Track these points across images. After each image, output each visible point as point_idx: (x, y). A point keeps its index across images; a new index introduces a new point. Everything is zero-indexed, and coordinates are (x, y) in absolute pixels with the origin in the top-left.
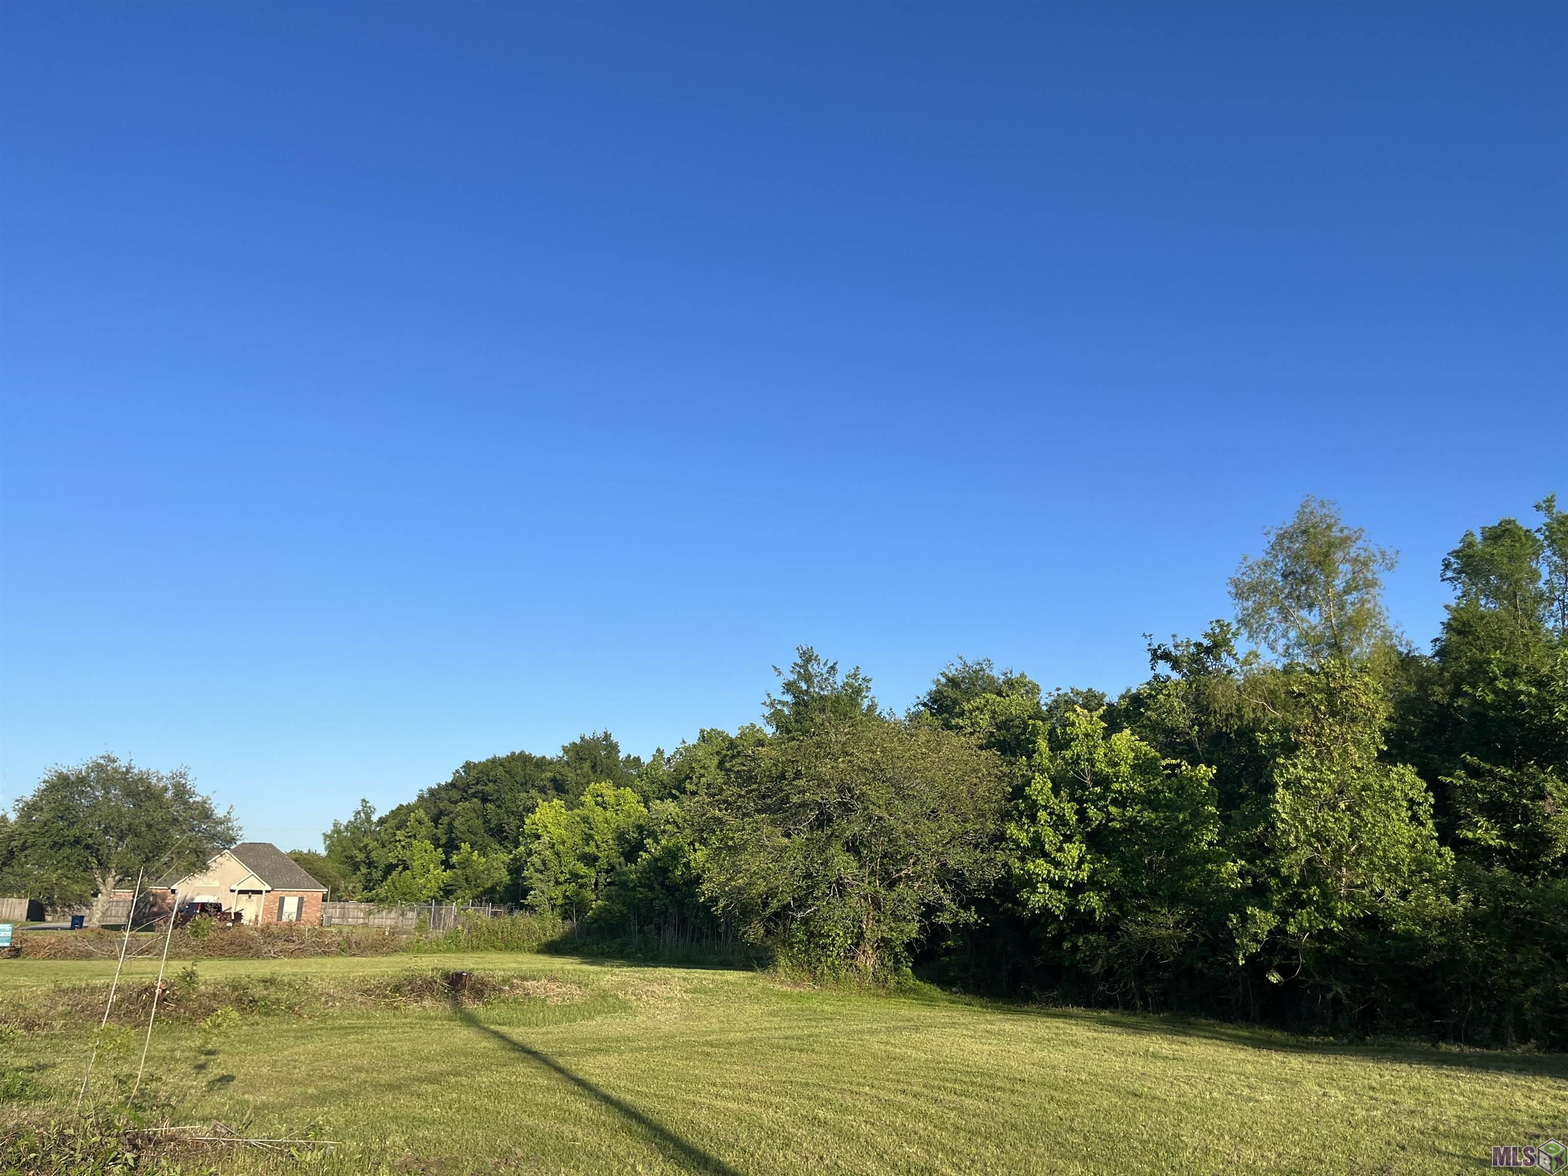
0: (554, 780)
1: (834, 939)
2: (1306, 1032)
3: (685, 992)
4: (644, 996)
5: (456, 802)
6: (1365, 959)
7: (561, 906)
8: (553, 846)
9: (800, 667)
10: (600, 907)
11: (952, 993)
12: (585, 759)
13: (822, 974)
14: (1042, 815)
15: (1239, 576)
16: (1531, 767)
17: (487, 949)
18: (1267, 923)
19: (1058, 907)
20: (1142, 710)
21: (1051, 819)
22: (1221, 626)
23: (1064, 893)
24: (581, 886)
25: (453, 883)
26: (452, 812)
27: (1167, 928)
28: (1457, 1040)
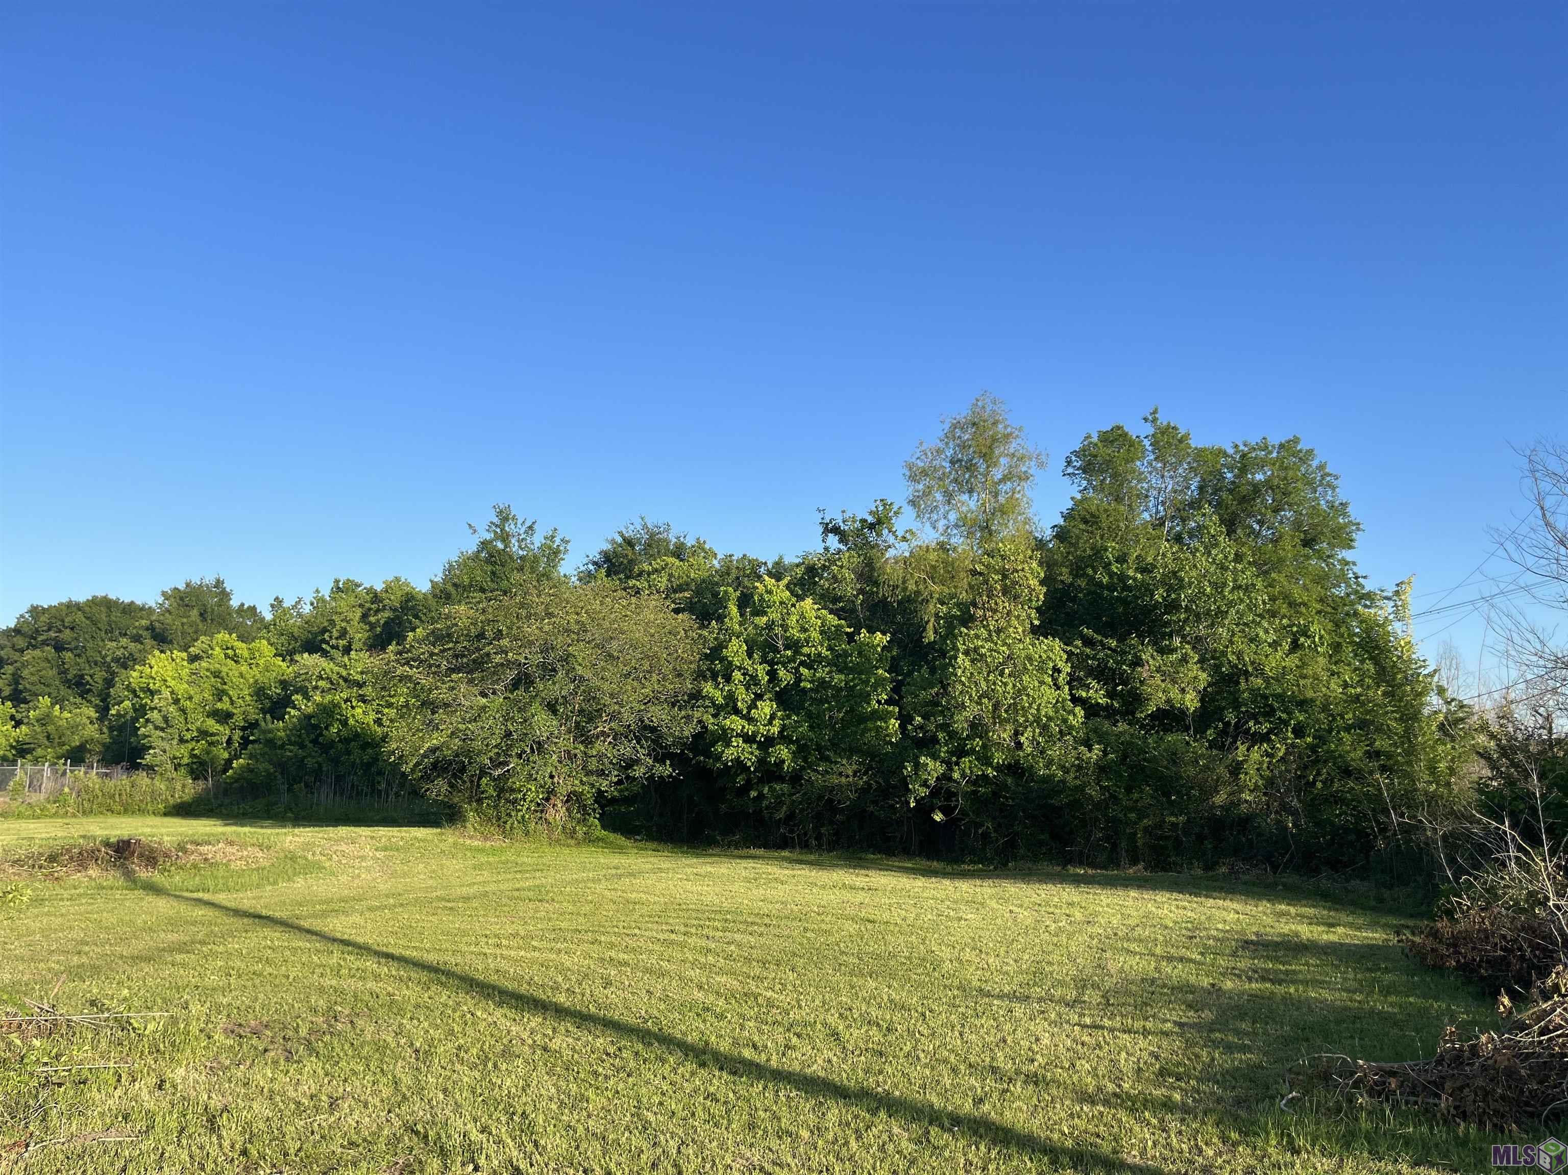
0: (151, 628)
1: (524, 795)
2: (957, 861)
3: (376, 850)
4: (334, 856)
5: (22, 651)
6: (1013, 799)
7: (187, 765)
8: (176, 701)
9: (497, 526)
10: (241, 767)
11: (636, 840)
12: (193, 607)
13: (511, 828)
14: (737, 675)
15: (914, 460)
16: (1133, 639)
17: (101, 813)
18: (935, 770)
19: (750, 760)
20: (817, 579)
21: (745, 679)
22: (884, 505)
23: (755, 746)
24: (211, 744)
25: (31, 741)
26: (16, 662)
27: (847, 776)
28: (1081, 864)
